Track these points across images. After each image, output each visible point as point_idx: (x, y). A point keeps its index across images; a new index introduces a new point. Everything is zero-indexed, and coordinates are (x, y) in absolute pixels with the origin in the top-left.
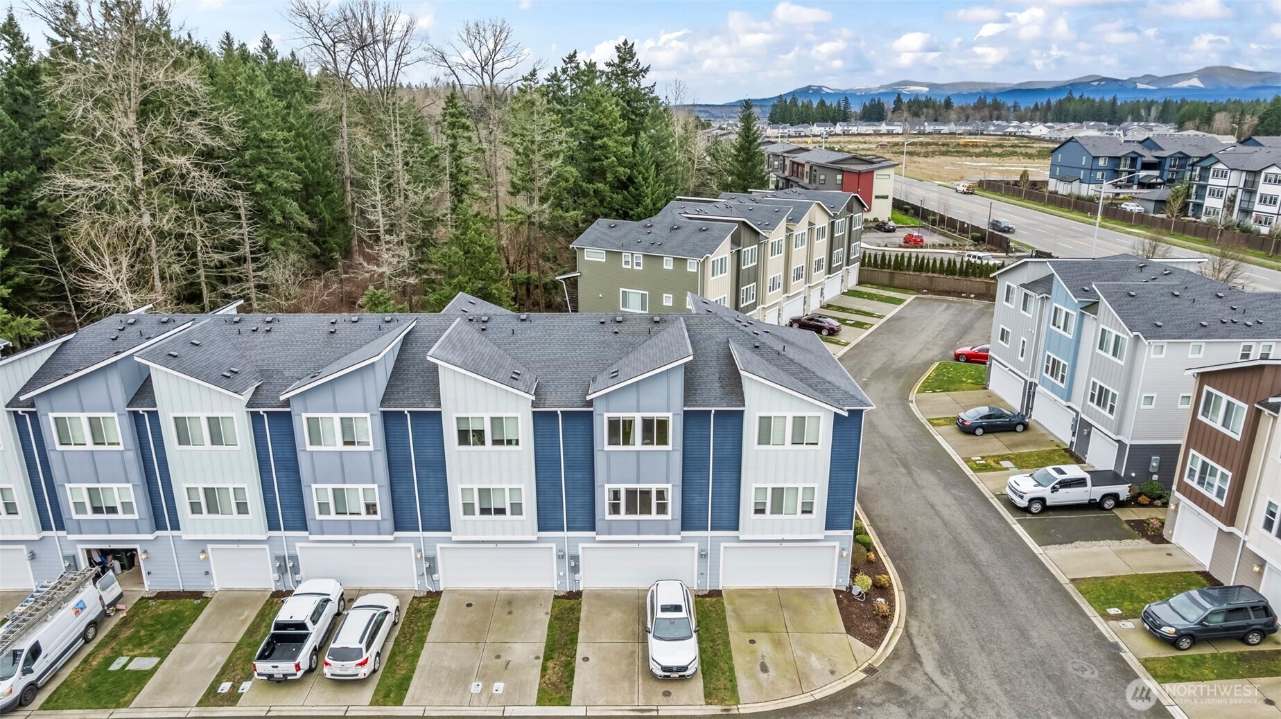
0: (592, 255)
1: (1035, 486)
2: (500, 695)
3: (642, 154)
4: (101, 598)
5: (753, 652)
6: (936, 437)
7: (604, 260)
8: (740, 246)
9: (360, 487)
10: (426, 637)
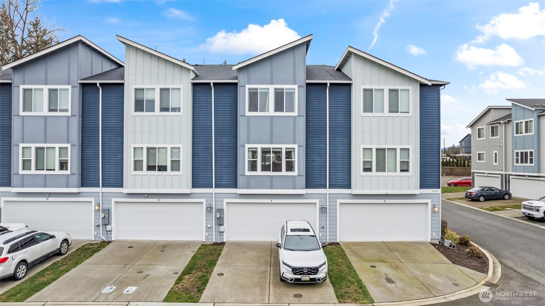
5: (375, 272)
9: (57, 146)
10: (82, 261)
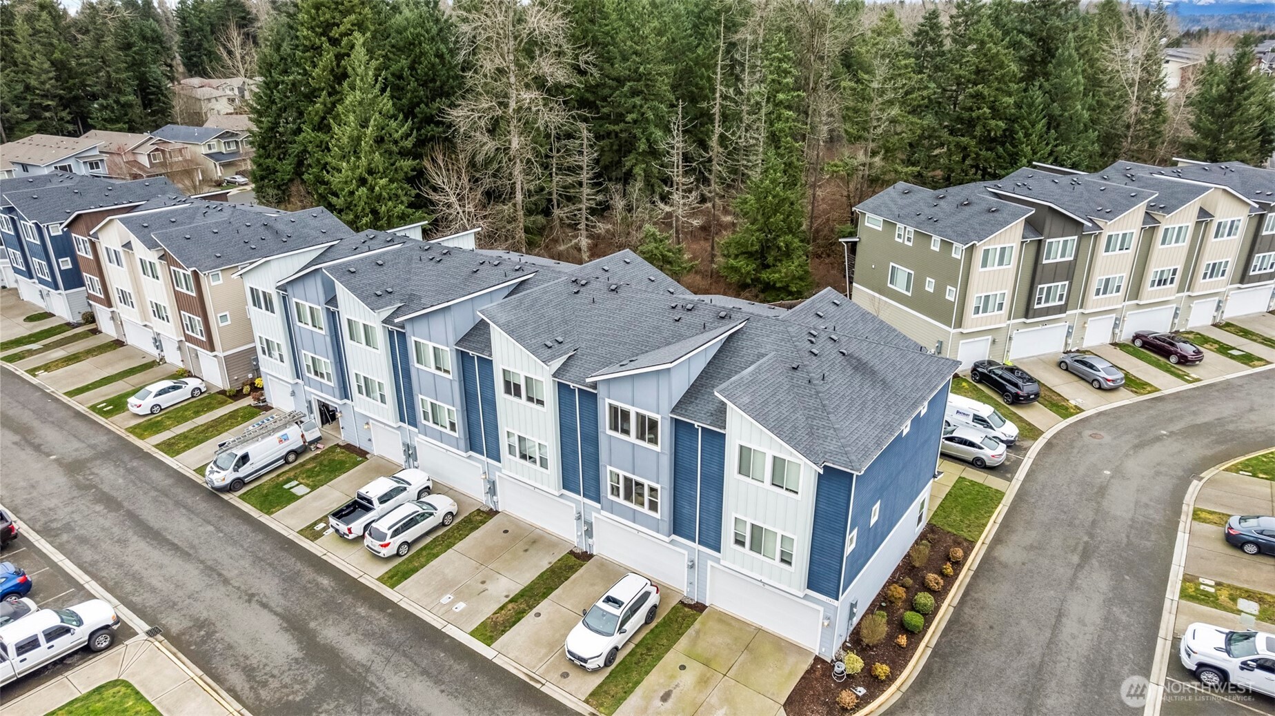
0: (872, 222)
1: (1218, 649)
2: (455, 613)
3: (1031, 105)
4: (303, 436)
5: (672, 677)
6: (1180, 534)
7: (880, 229)
8: (1042, 235)
9: (446, 407)
10: (454, 544)
